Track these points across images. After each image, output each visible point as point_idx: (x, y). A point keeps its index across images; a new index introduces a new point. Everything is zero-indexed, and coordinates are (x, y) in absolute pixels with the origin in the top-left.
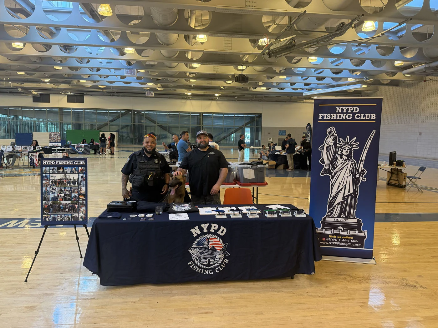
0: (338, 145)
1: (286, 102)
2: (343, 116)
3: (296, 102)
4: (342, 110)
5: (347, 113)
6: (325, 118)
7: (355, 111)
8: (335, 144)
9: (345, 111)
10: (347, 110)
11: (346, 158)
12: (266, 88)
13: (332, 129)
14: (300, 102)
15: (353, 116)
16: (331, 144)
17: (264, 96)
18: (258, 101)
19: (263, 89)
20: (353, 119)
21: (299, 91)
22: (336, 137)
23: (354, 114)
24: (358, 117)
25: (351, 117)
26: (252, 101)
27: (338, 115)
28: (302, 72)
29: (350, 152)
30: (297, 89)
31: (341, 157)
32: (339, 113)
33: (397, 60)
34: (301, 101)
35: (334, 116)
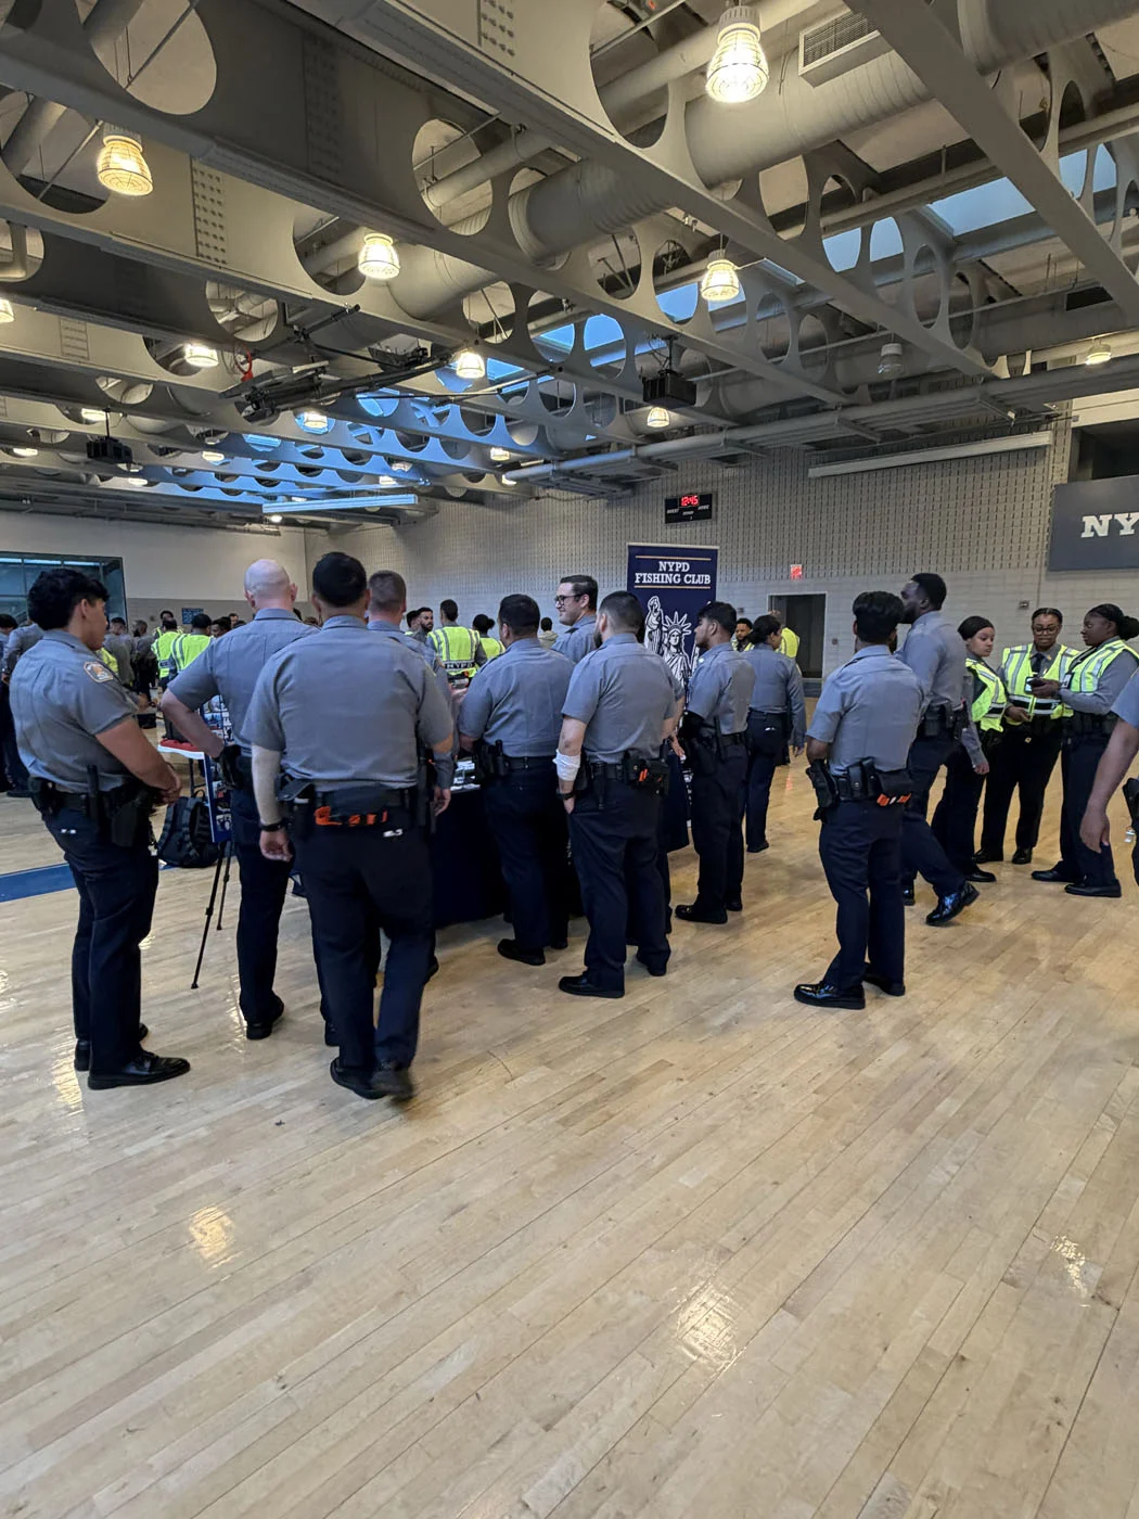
0: (664, 629)
1: (192, 526)
2: (669, 578)
3: (224, 528)
4: (668, 567)
5: (674, 573)
6: (644, 581)
7: (683, 570)
8: (660, 626)
9: (671, 570)
10: (674, 567)
11: (675, 650)
12: (145, 482)
13: (655, 601)
14: (235, 530)
15: (682, 577)
16: (655, 627)
17: (128, 505)
18: (103, 518)
19: (138, 484)
20: (682, 583)
21: (243, 498)
22: (660, 615)
23: (683, 574)
24: (688, 579)
25: (679, 580)
26: (83, 516)
27: (663, 575)
28: (270, 450)
29: (680, 639)
30: (237, 493)
31: (669, 648)
32: (663, 572)
33: (496, 447)
34: (238, 527)
35: (656, 578)
